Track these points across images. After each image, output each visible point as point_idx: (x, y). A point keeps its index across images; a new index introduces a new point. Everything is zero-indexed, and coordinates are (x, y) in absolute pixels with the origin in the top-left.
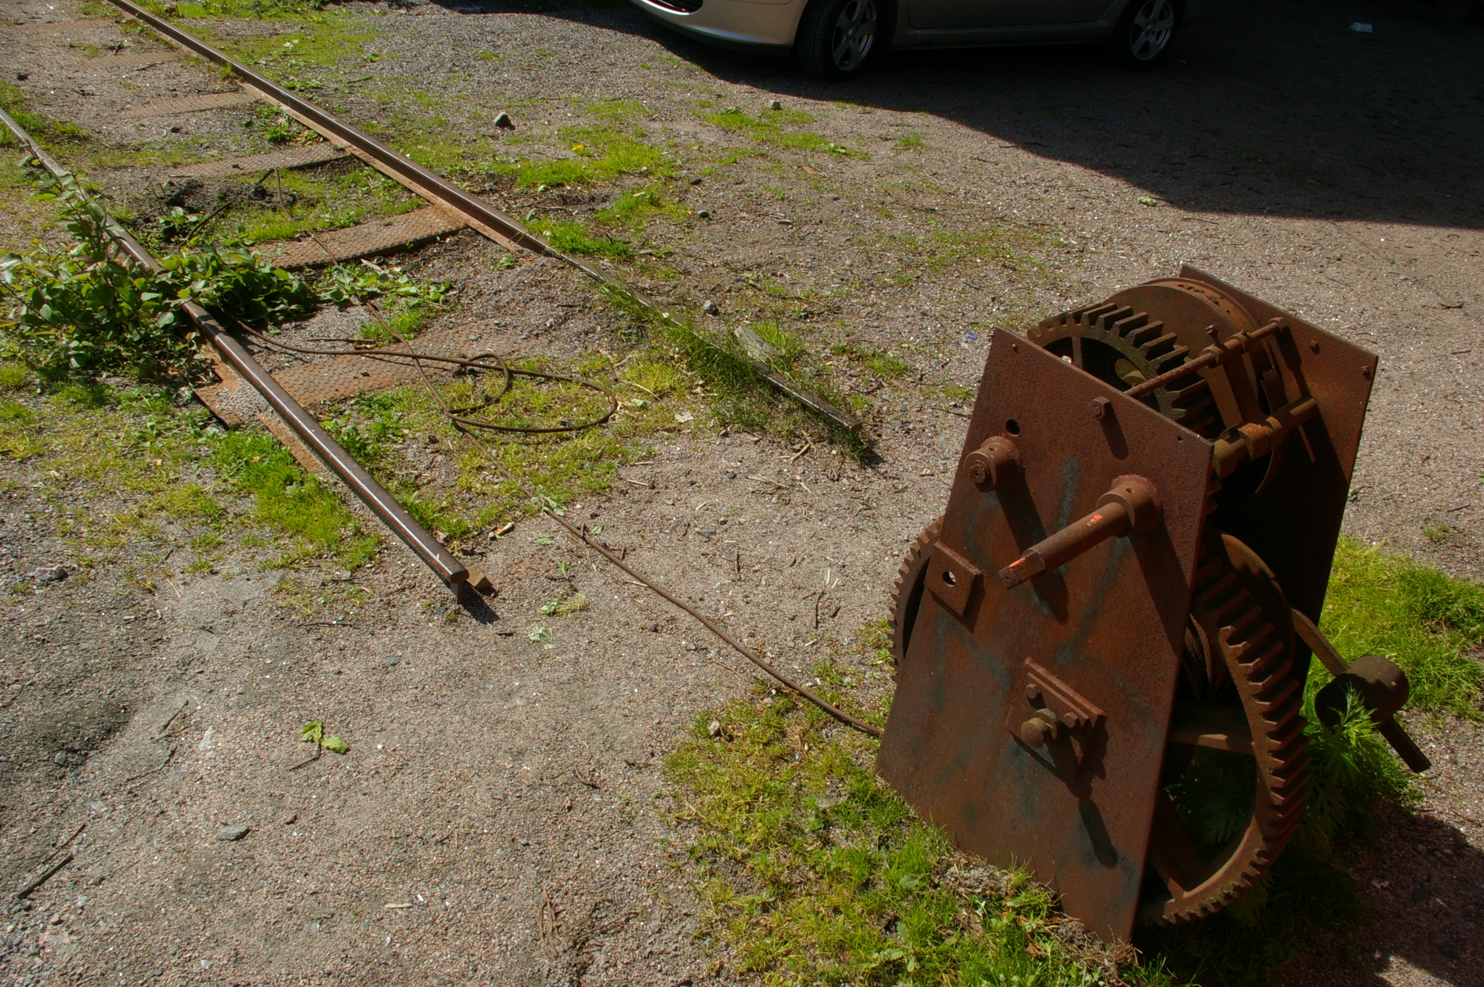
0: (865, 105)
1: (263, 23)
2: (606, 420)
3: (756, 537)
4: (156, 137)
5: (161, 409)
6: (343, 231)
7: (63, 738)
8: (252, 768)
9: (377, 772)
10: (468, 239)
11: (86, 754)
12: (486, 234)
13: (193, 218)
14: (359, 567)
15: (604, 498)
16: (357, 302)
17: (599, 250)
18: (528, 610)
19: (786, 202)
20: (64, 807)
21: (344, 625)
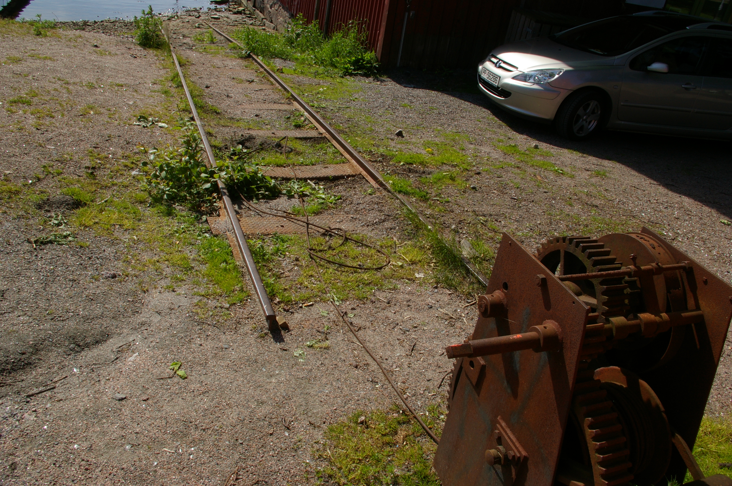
0: (584, 153)
1: (316, 80)
2: (381, 268)
3: (429, 338)
4: (248, 117)
5: (191, 222)
6: (305, 167)
7: (77, 339)
8: (143, 373)
9: (193, 391)
10: (359, 180)
11: (83, 349)
12: (367, 179)
13: (245, 151)
14: (234, 304)
15: (362, 302)
16: (297, 197)
17: (413, 194)
18: (300, 342)
19: (519, 189)
20: (64, 367)
21: (214, 326)
